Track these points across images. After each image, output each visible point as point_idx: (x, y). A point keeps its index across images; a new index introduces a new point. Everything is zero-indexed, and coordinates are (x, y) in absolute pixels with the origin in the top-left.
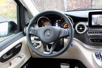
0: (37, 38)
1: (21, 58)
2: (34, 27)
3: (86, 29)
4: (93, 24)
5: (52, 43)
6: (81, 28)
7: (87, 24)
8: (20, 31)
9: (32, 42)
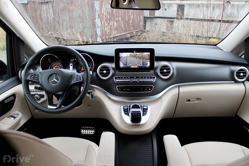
0: (38, 86)
1: (15, 118)
2: (35, 69)
3: (112, 72)
4: (121, 65)
5: (60, 93)
6: (105, 72)
7: (113, 65)
8: (12, 76)
9: (32, 93)
